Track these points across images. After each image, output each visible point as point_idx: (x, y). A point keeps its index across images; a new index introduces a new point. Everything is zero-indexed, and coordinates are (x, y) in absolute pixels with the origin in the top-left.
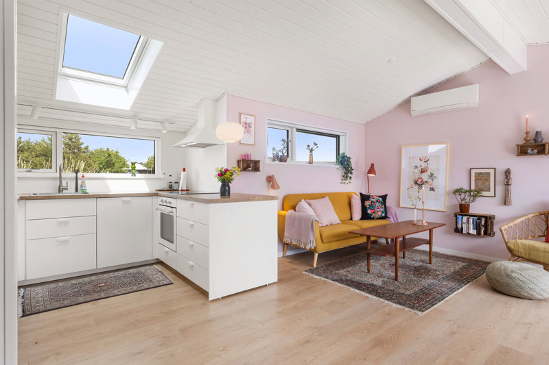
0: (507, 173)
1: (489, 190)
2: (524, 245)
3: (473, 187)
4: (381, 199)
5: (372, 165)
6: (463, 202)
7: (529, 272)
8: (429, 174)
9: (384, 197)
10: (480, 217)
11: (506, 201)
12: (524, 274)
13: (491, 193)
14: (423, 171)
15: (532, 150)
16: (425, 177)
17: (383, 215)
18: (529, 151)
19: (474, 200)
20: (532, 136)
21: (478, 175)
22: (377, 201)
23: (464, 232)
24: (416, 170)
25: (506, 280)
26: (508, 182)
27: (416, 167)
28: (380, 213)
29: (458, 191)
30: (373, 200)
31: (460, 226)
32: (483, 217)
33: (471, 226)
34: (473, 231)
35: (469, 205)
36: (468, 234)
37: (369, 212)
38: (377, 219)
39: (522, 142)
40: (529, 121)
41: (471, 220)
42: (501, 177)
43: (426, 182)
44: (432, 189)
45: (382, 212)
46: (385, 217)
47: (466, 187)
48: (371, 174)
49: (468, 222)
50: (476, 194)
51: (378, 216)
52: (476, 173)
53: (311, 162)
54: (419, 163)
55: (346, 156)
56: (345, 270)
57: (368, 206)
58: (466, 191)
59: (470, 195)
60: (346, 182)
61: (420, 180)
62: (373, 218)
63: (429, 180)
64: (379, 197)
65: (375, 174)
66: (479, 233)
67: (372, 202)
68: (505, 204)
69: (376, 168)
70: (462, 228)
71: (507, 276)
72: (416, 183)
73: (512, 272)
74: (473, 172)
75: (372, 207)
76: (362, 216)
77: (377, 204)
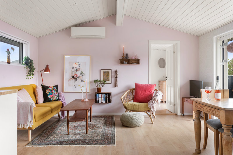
0: (116, 72)
1: (109, 80)
2: (131, 104)
3: (102, 79)
4: (55, 88)
5: (47, 66)
6: (98, 87)
7: (137, 115)
8: (81, 72)
9: (56, 86)
10: (106, 94)
11: (115, 85)
12: (136, 116)
13: (110, 82)
14: (77, 70)
15: (125, 62)
16: (78, 73)
17: (58, 98)
18: (124, 62)
19: (103, 86)
20: (125, 55)
21: (104, 72)
22: (53, 90)
23: (100, 102)
24: (73, 70)
25: (131, 120)
26: (117, 76)
27: (73, 68)
28: (56, 97)
29: (96, 81)
30: (51, 89)
31: (98, 100)
32: (108, 93)
33: (103, 99)
34: (104, 101)
35: (101, 88)
36: (102, 103)
37: (49, 97)
38: (54, 101)
39: (121, 58)
40: (124, 48)
41: (103, 96)
42: (113, 74)
43: (79, 77)
44: (82, 81)
45: (57, 96)
46: (58, 100)
47: (99, 79)
48: (47, 72)
49: (102, 97)
50: (104, 82)
51: (54, 99)
52: (103, 72)
53: (9, 62)
54: (75, 66)
55: (30, 59)
56: (53, 136)
57: (48, 93)
58: (99, 81)
59: (101, 83)
60: (30, 77)
61: (75, 76)
62: (52, 101)
63: (81, 76)
64: (54, 86)
65: (50, 72)
66: (106, 102)
67: (50, 90)
68: (116, 87)
69: (49, 68)
70: (99, 100)
71: (131, 118)
72: (73, 77)
73: (133, 116)
74: (102, 71)
75: (50, 93)
76: (44, 100)
77: (54, 91)
